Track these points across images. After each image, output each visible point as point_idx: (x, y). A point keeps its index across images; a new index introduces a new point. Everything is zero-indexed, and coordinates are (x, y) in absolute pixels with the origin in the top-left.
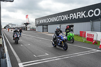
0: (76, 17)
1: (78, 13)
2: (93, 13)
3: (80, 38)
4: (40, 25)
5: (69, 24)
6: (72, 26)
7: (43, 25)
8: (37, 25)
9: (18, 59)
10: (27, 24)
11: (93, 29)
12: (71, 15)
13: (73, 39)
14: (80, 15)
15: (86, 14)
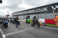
4: (15, 16)
6: (29, 16)
7: (16, 16)
8: (13, 16)
9: (2, 33)
10: (8, 15)
13: (29, 22)
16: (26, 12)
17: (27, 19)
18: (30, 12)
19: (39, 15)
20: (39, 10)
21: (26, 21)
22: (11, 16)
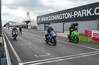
0: (80, 15)
1: (83, 11)
3: (86, 37)
4: (42, 23)
5: (73, 23)
7: (45, 23)
8: (39, 24)
9: (19, 59)
12: (76, 13)
14: (85, 13)
15: (92, 12)
16: (70, 15)
17: (71, 31)
18: (79, 14)
21: (69, 36)
22: (34, 24)
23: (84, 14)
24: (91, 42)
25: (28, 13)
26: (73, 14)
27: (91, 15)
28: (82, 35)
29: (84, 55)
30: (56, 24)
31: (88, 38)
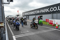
2: (53, 9)
4: (25, 16)
5: (40, 15)
6: (42, 16)
10: (18, 15)
11: (53, 18)
16: (38, 12)
18: (43, 11)
19: (55, 15)
20: (55, 9)
22: (21, 16)
23: (45, 11)
24: (48, 25)
25: (18, 11)
26: (40, 11)
27: (48, 11)
28: (45, 21)
29: (45, 31)
30: (32, 16)
31: (47, 23)
